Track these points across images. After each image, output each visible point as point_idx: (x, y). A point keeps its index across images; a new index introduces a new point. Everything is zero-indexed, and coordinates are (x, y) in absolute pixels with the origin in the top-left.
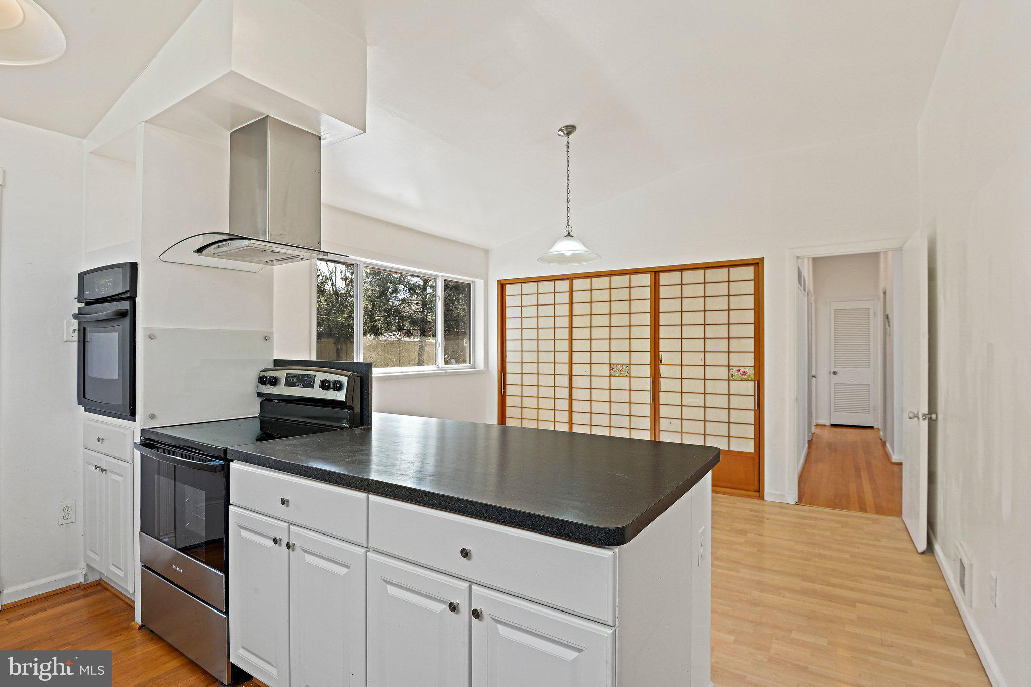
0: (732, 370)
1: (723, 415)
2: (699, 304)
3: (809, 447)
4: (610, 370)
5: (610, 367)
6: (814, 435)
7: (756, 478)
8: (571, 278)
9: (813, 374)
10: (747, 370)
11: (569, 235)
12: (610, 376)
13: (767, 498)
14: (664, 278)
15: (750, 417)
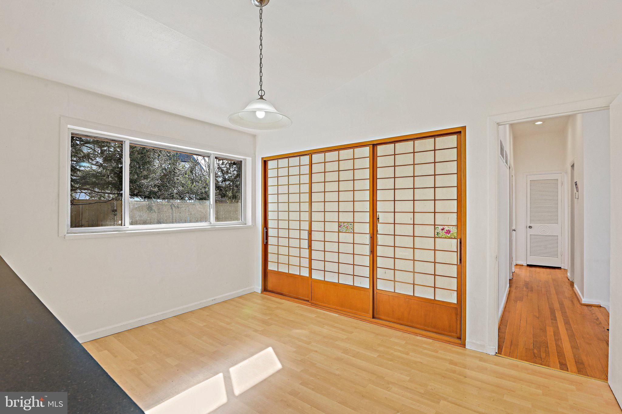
0: (437, 229)
1: (430, 268)
2: (409, 171)
3: (510, 286)
4: (339, 227)
5: (339, 225)
6: (514, 274)
7: (458, 327)
8: (310, 153)
9: (514, 228)
10: (451, 228)
11: (261, 98)
12: (339, 232)
13: (467, 346)
14: (380, 150)
15: (453, 271)
